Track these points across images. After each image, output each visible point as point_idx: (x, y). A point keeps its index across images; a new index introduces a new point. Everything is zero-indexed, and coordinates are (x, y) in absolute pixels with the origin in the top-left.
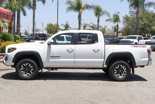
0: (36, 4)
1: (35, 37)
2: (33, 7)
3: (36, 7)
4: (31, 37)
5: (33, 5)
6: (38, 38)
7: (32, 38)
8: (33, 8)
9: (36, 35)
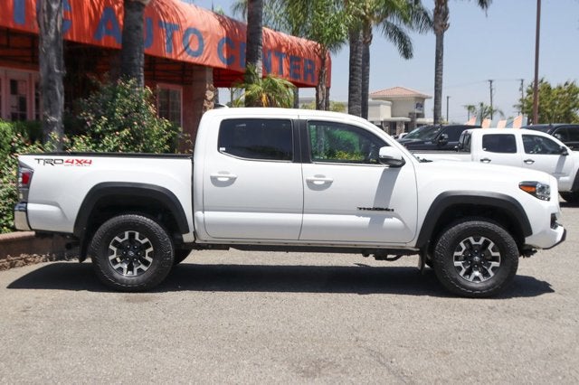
0: (446, 8)
1: (432, 141)
2: (436, 21)
3: (448, 22)
4: (415, 140)
5: (435, 14)
6: (445, 144)
7: (423, 142)
8: (437, 27)
9: (440, 133)
